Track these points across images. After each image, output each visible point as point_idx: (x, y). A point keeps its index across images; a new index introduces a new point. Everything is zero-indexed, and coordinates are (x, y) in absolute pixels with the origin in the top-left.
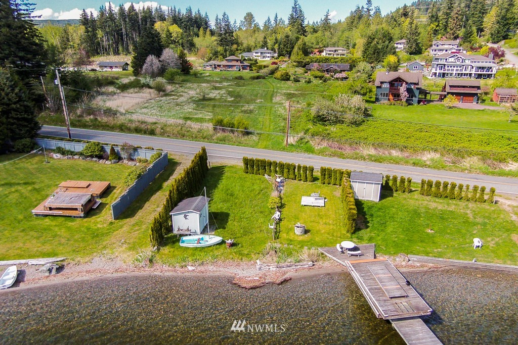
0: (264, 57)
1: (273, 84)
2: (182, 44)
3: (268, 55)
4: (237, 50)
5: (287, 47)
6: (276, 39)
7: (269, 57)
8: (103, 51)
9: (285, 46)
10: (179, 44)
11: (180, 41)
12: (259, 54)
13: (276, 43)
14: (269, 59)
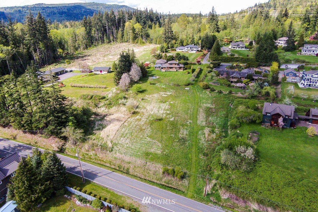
0: (192, 50)
1: (198, 93)
2: (142, 35)
3: (195, 49)
4: (175, 44)
5: (207, 44)
6: (200, 37)
7: (195, 50)
8: (95, 41)
9: (206, 43)
10: (140, 36)
11: (141, 34)
12: (189, 49)
13: (200, 39)
14: (195, 52)
